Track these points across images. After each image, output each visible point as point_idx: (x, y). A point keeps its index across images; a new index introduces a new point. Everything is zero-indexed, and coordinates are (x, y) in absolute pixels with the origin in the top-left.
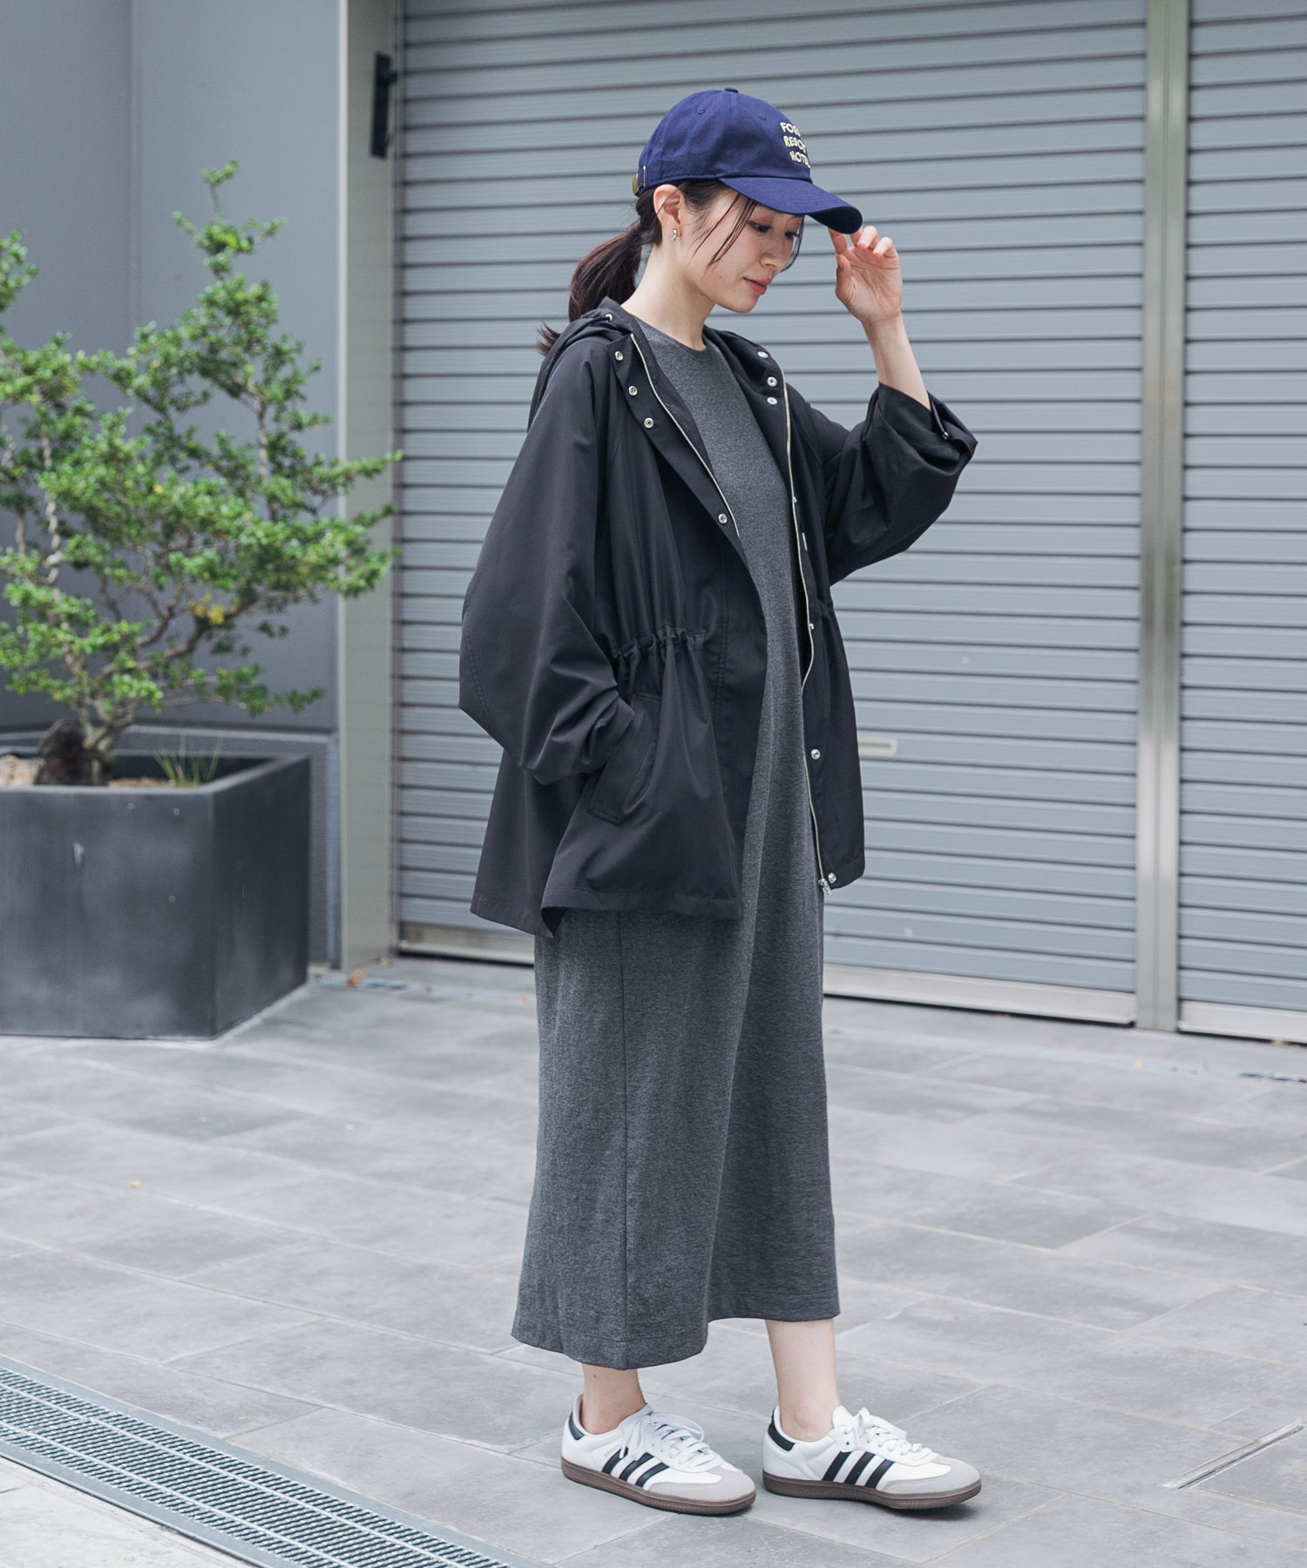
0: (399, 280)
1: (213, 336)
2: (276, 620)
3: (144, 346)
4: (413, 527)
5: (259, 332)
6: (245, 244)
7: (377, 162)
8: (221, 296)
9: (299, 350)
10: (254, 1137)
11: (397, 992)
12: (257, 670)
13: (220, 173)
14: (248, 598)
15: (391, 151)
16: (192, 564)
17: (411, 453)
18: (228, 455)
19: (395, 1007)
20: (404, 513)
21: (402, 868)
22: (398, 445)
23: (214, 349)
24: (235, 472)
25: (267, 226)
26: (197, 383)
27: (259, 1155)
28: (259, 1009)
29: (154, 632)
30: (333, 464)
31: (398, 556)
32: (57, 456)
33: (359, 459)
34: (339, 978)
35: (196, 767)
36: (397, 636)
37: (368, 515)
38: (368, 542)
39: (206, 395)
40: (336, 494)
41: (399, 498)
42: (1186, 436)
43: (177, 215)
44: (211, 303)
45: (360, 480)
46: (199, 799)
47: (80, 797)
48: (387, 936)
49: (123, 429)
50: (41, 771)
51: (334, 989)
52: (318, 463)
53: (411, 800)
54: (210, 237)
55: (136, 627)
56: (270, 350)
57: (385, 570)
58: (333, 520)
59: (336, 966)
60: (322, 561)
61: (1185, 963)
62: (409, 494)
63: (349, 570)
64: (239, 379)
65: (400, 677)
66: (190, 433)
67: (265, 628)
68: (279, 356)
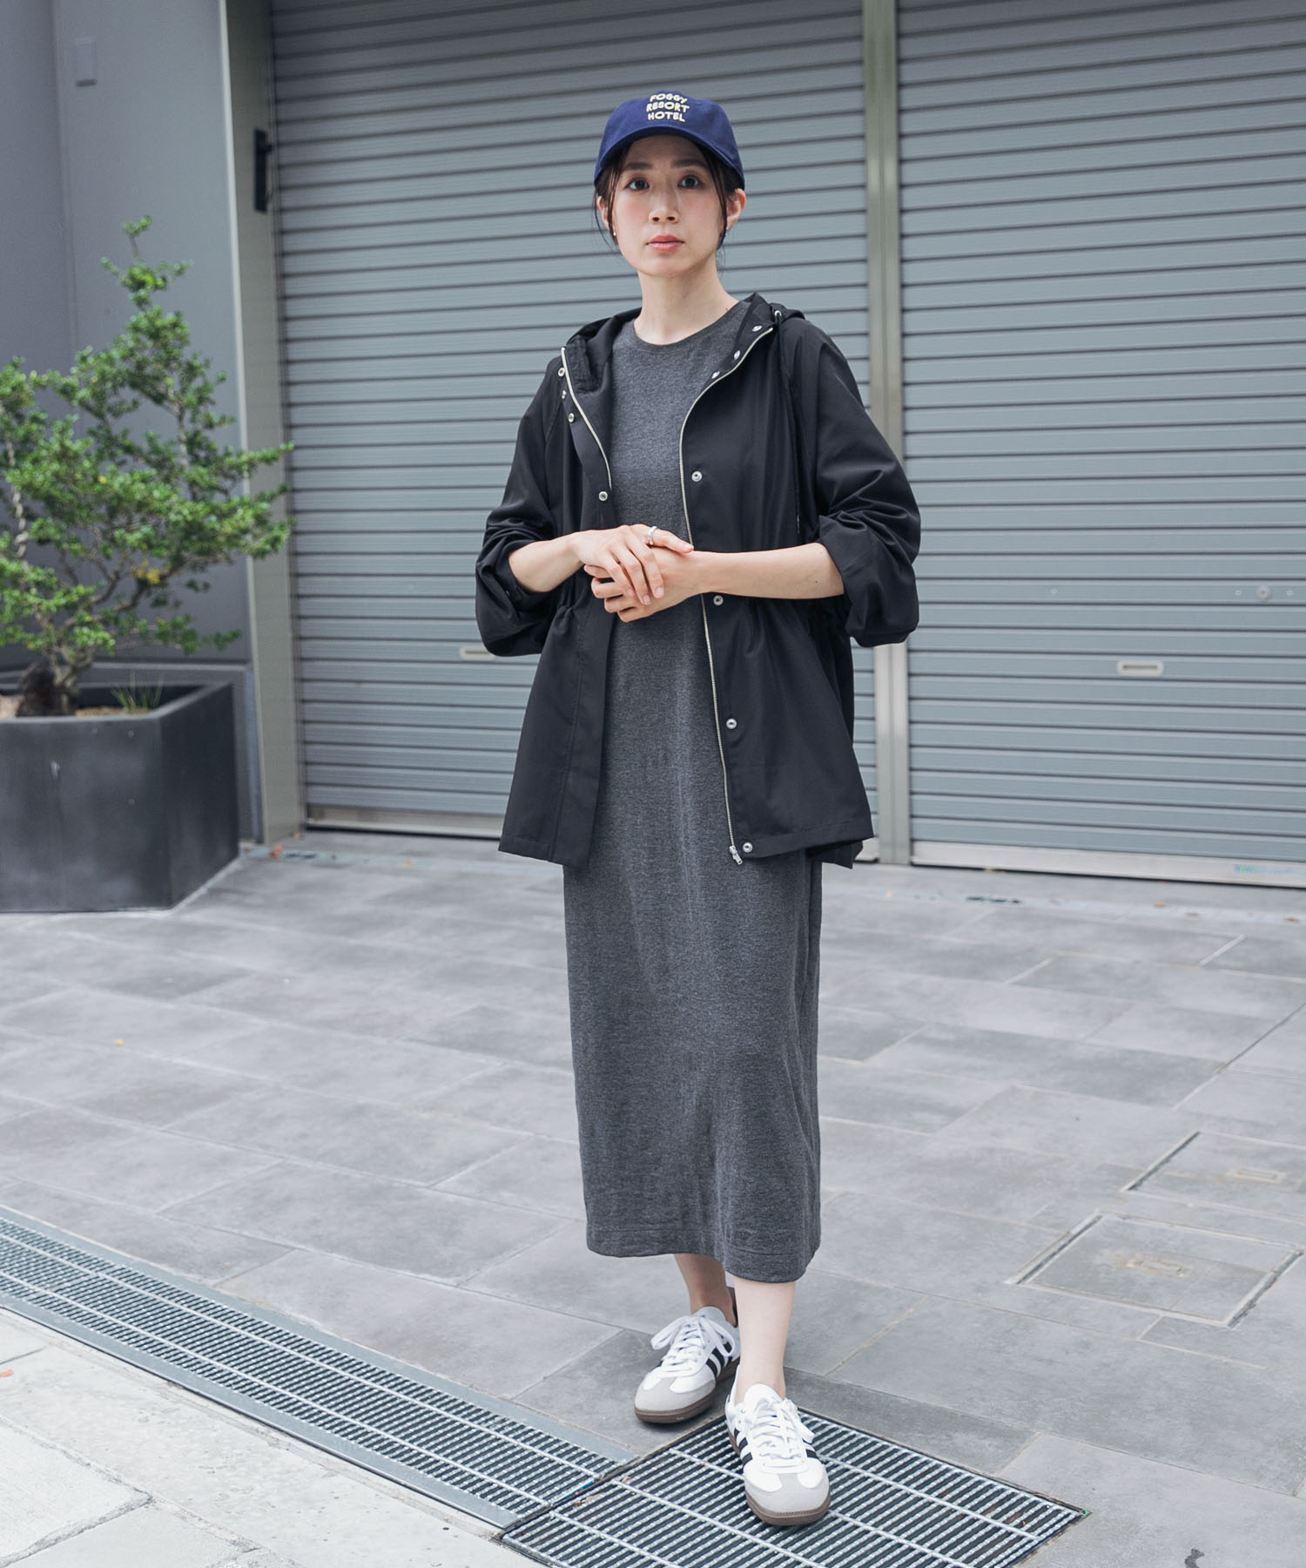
0: (281, 308)
1: (139, 356)
2: (200, 578)
3: (84, 366)
4: (302, 501)
5: (176, 351)
6: (160, 282)
7: (259, 216)
8: (144, 323)
9: (207, 364)
10: (211, 994)
11: (310, 861)
12: (188, 619)
13: (137, 226)
14: (178, 562)
15: (270, 206)
16: (133, 538)
17: (300, 443)
18: (156, 450)
19: (310, 874)
20: (294, 491)
21: (307, 763)
22: (287, 439)
23: (140, 366)
24: (162, 463)
25: (177, 267)
26: (128, 394)
27: (217, 1010)
28: (203, 881)
29: (104, 592)
30: (239, 455)
31: (293, 524)
32: (18, 455)
33: (260, 449)
34: (263, 851)
35: (144, 697)
36: (294, 586)
37: (268, 493)
38: (269, 514)
39: (135, 404)
40: (243, 477)
41: (289, 479)
42: (905, 409)
43: (104, 260)
44: (136, 329)
45: (262, 467)
46: (150, 723)
47: (53, 725)
48: (296, 815)
49: (71, 433)
50: (22, 705)
51: (260, 860)
52: (228, 454)
53: (311, 711)
54: (132, 277)
55: (91, 589)
56: (185, 366)
57: (285, 536)
58: (242, 498)
59: (260, 841)
60: (236, 532)
61: (916, 813)
62: (298, 475)
63: (256, 537)
64: (161, 389)
65: (297, 617)
66: (125, 433)
67: (192, 585)
68: (191, 371)
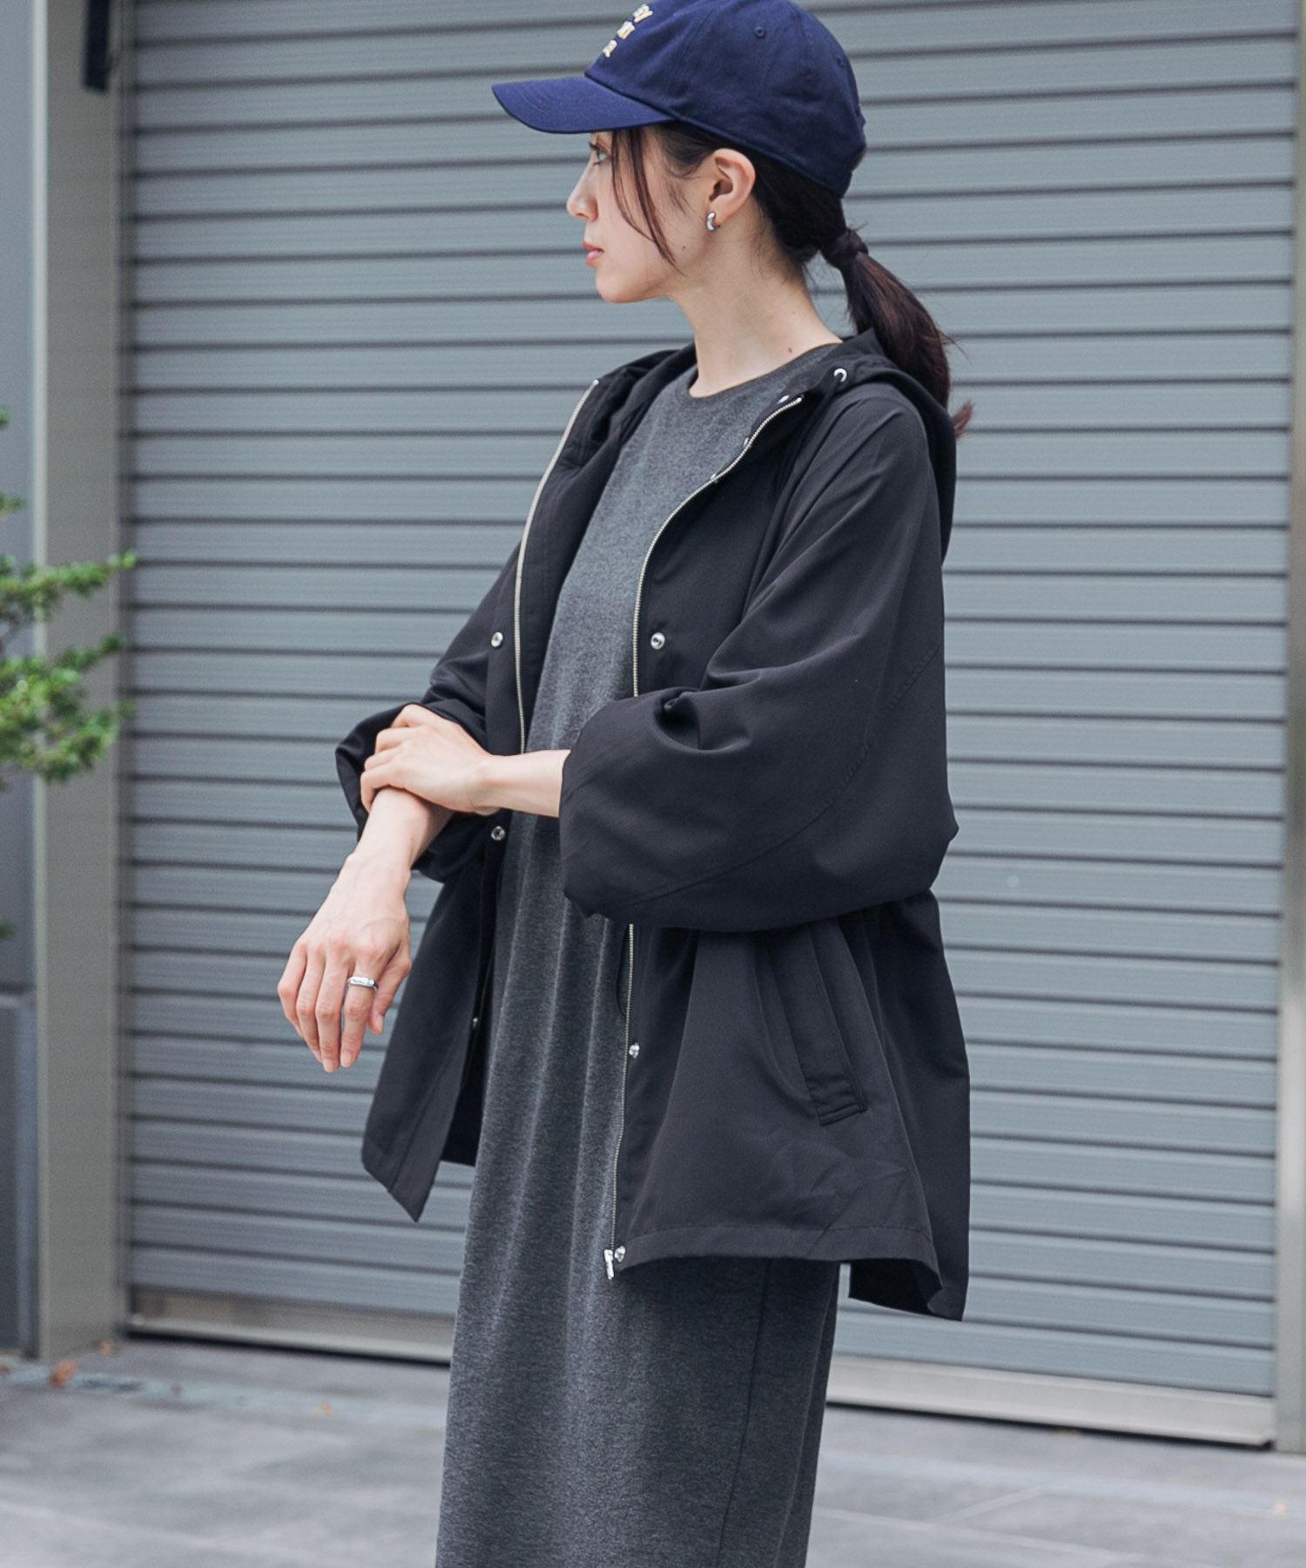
0: (128, 283)
4: (150, 671)
7: (93, 99)
11: (127, 1396)
15: (114, 80)
17: (150, 554)
19: (125, 1419)
20: (136, 649)
21: (134, 1202)
22: (126, 545)
30: (28, 572)
31: (128, 716)
33: (68, 565)
34: (36, 1373)
36: (126, 842)
37: (81, 652)
38: (81, 694)
40: (32, 619)
41: (127, 625)
45: (70, 599)
48: (109, 1308)
51: (28, 1389)
53: (148, 1096)
57: (109, 738)
58: (27, 659)
59: (31, 1354)
60: (12, 725)
62: (145, 620)
63: (52, 738)
65: (130, 906)
